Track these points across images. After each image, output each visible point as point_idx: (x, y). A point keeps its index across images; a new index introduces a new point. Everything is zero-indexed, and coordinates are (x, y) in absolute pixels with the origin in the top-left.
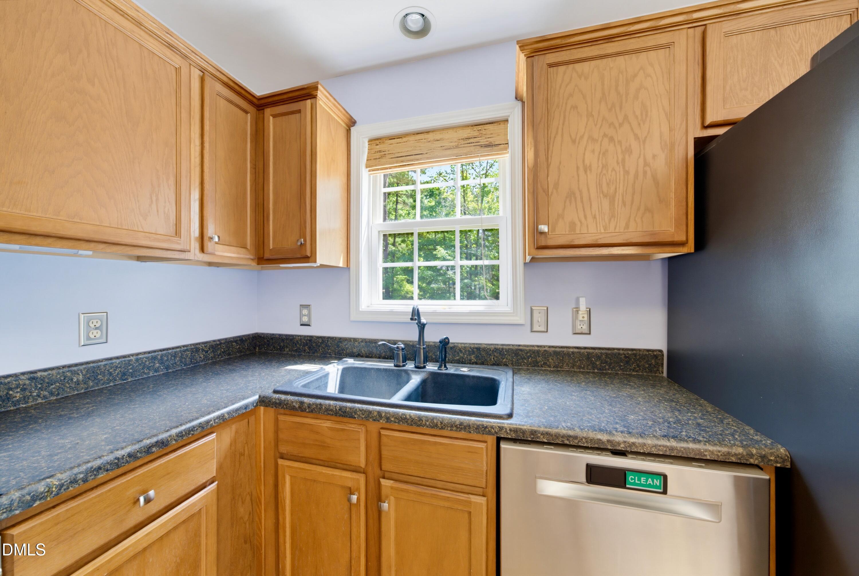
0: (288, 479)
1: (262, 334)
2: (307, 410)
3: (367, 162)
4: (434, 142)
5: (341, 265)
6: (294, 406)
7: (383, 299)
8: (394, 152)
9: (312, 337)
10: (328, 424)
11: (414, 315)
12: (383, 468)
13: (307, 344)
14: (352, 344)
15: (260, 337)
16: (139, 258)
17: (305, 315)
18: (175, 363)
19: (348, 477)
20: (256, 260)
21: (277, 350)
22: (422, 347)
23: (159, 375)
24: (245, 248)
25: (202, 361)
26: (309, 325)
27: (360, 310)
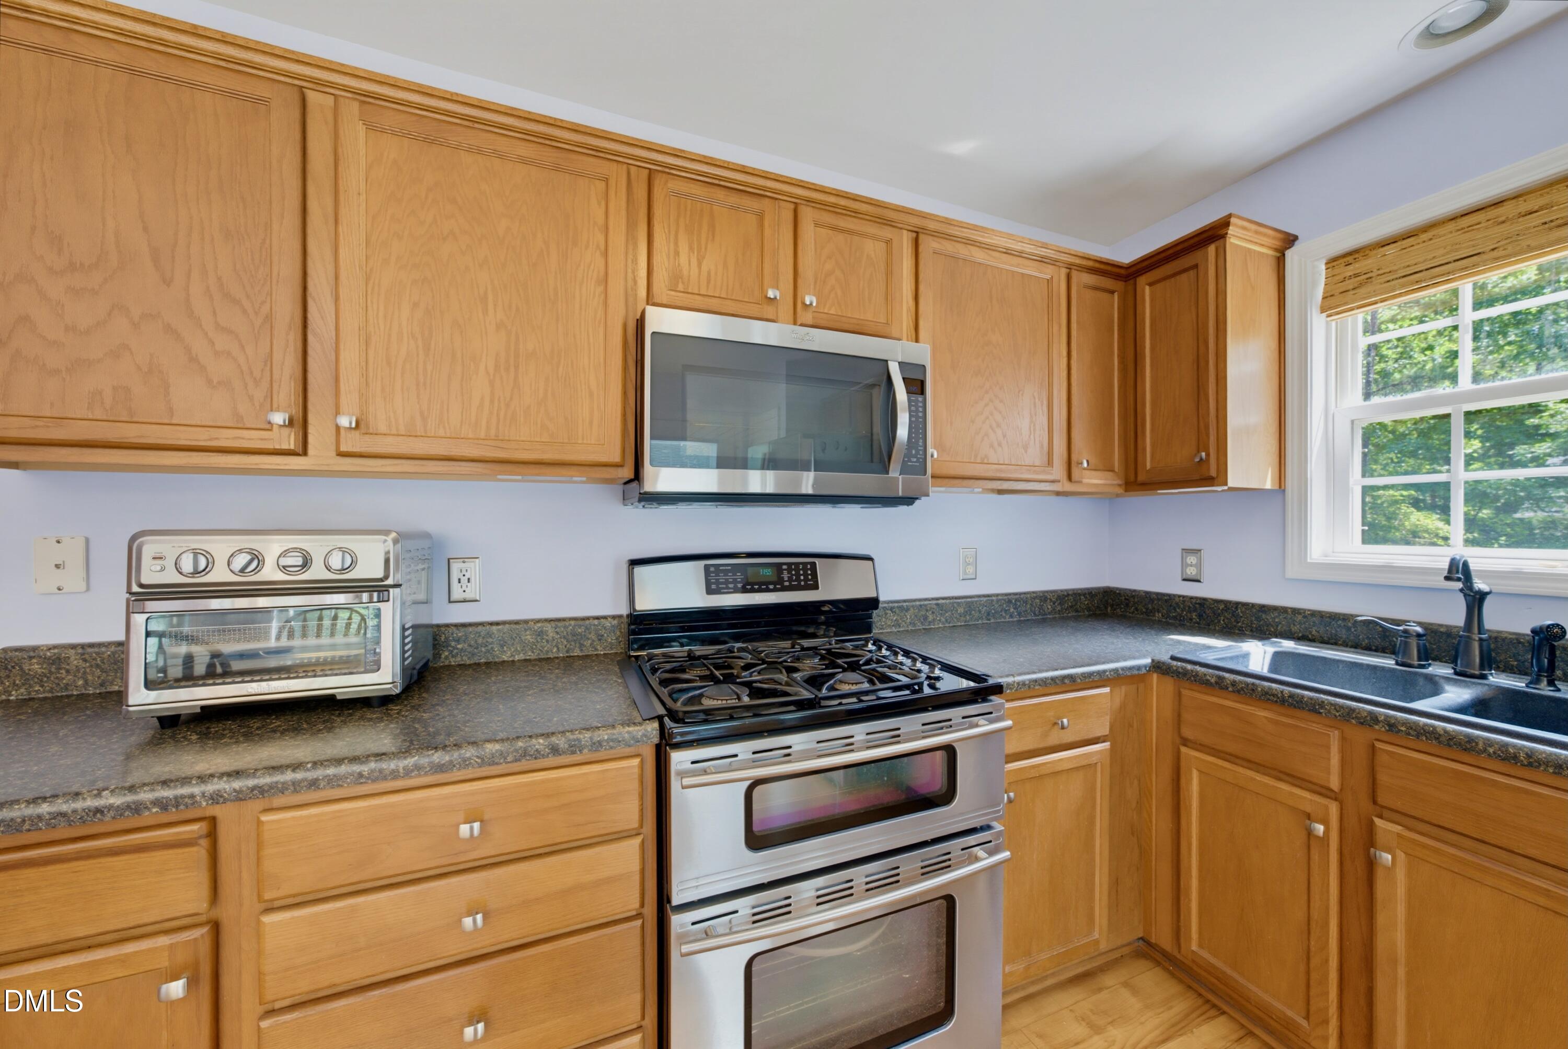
0: (1195, 774)
1: (1117, 589)
2: (1230, 689)
3: (1322, 302)
4: (1521, 219)
5: (1268, 485)
6: (1208, 680)
7: (1364, 542)
8: (1395, 268)
9: (1205, 599)
10: (1263, 713)
11: (1454, 571)
12: (1380, 800)
13: (1195, 610)
14: (1289, 616)
15: (1115, 593)
16: (1000, 492)
17: (1191, 566)
18: (1026, 611)
19: (1305, 798)
20: (1124, 487)
21: (1142, 614)
22: (1476, 637)
23: (1012, 622)
24: (1113, 471)
25: (1049, 613)
26: (1199, 581)
27: (1309, 560)
